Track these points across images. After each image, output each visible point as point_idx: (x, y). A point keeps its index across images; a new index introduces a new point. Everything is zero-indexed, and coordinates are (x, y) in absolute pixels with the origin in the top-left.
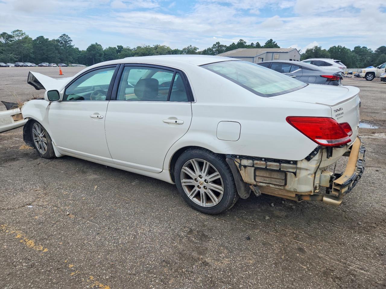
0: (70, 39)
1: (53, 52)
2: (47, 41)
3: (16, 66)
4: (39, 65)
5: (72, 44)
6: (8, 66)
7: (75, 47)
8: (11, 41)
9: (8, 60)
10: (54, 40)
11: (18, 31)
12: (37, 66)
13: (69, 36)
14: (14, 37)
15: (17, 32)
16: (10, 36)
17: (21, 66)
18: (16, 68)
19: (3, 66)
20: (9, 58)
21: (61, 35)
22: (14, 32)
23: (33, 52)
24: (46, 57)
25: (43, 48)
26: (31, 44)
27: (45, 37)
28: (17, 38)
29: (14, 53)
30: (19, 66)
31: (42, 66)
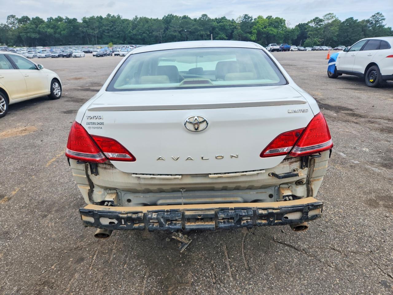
0: (383, 18)
1: (358, 34)
2: (355, 22)
3: (313, 50)
4: (335, 48)
5: (383, 24)
6: (306, 50)
7: (386, 27)
8: (320, 25)
9: (311, 44)
10: (364, 21)
11: (330, 14)
12: (333, 49)
13: (383, 14)
14: (324, 20)
15: (328, 16)
16: (321, 21)
17: (316, 50)
18: (312, 51)
19: (301, 50)
20: (313, 42)
21: (374, 15)
22: (325, 16)
23: (338, 35)
24: (349, 39)
25: (349, 30)
26: (338, 27)
27: (355, 19)
28: (326, 22)
29: (320, 37)
30: (315, 50)
31: (337, 49)
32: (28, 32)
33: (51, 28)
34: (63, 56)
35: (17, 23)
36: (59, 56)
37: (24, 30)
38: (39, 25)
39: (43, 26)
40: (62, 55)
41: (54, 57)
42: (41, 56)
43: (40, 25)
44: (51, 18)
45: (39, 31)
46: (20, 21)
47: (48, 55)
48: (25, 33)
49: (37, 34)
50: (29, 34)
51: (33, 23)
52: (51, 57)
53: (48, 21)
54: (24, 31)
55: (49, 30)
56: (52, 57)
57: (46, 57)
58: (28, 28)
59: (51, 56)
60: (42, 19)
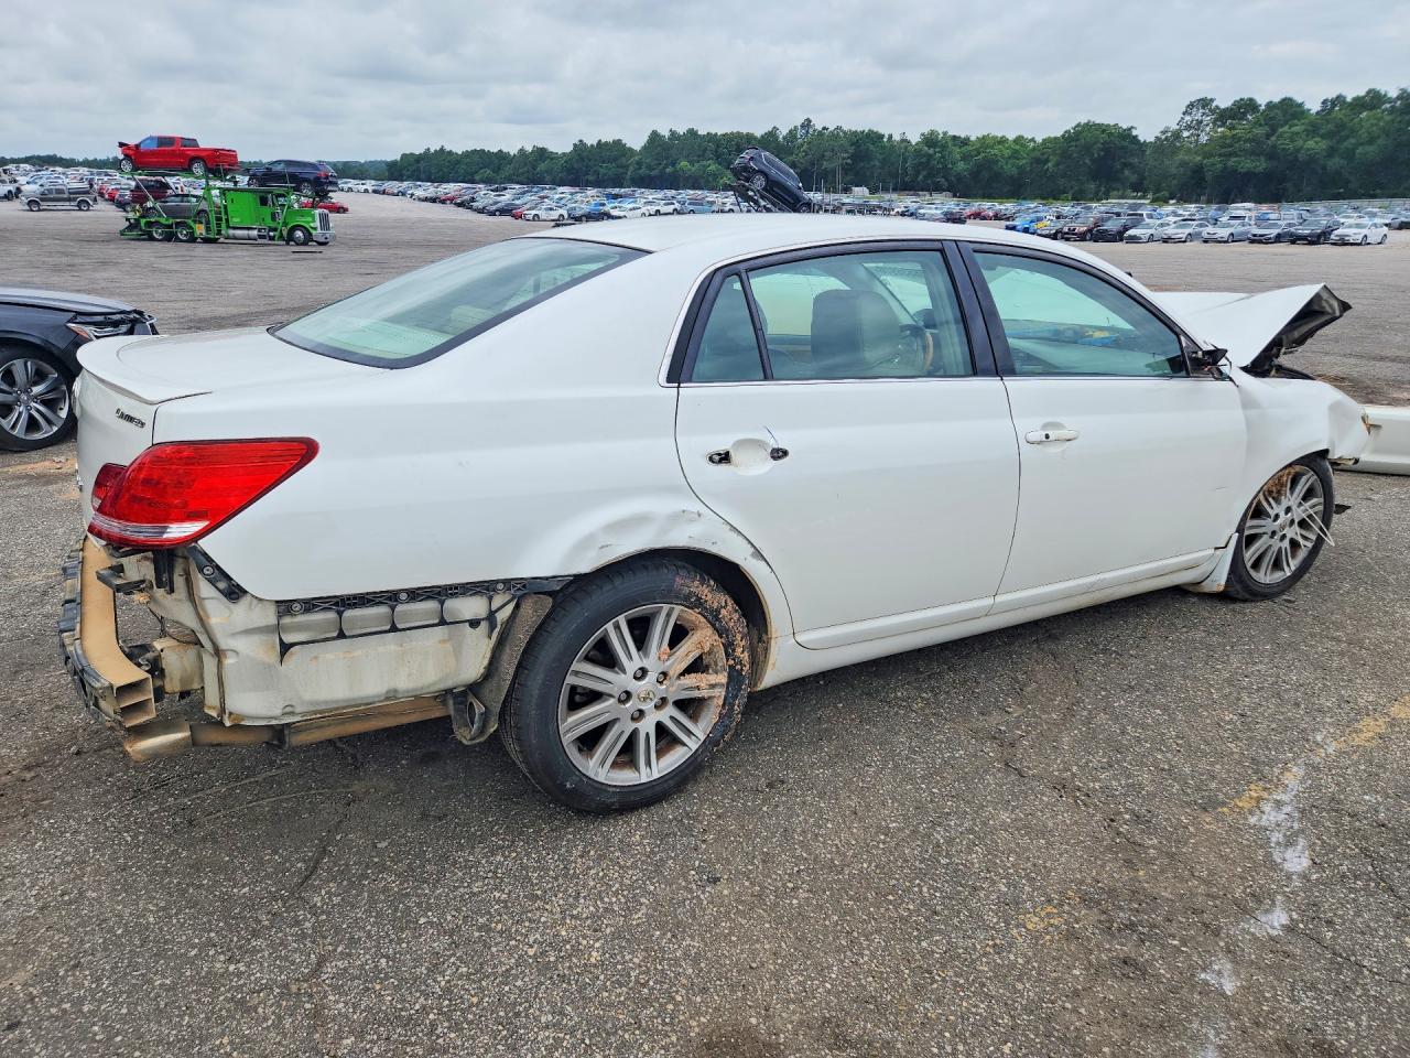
32: (1234, 154)
33: (1323, 137)
34: (1295, 239)
35: (1208, 125)
36: (1278, 239)
37: (1222, 147)
38: (1282, 126)
39: (1295, 129)
40: (1292, 235)
41: (1260, 242)
42: (1215, 237)
43: (1286, 128)
44: (1338, 97)
45: (1274, 146)
46: (1223, 116)
47: (1242, 233)
48: (1220, 155)
49: (1263, 159)
50: (1232, 161)
51: (1263, 122)
52: (1249, 239)
53: (1322, 111)
54: (1223, 150)
55: (1311, 144)
56: (1252, 242)
57: (1233, 238)
58: (1239, 139)
59: (1250, 236)
60: (1301, 105)
